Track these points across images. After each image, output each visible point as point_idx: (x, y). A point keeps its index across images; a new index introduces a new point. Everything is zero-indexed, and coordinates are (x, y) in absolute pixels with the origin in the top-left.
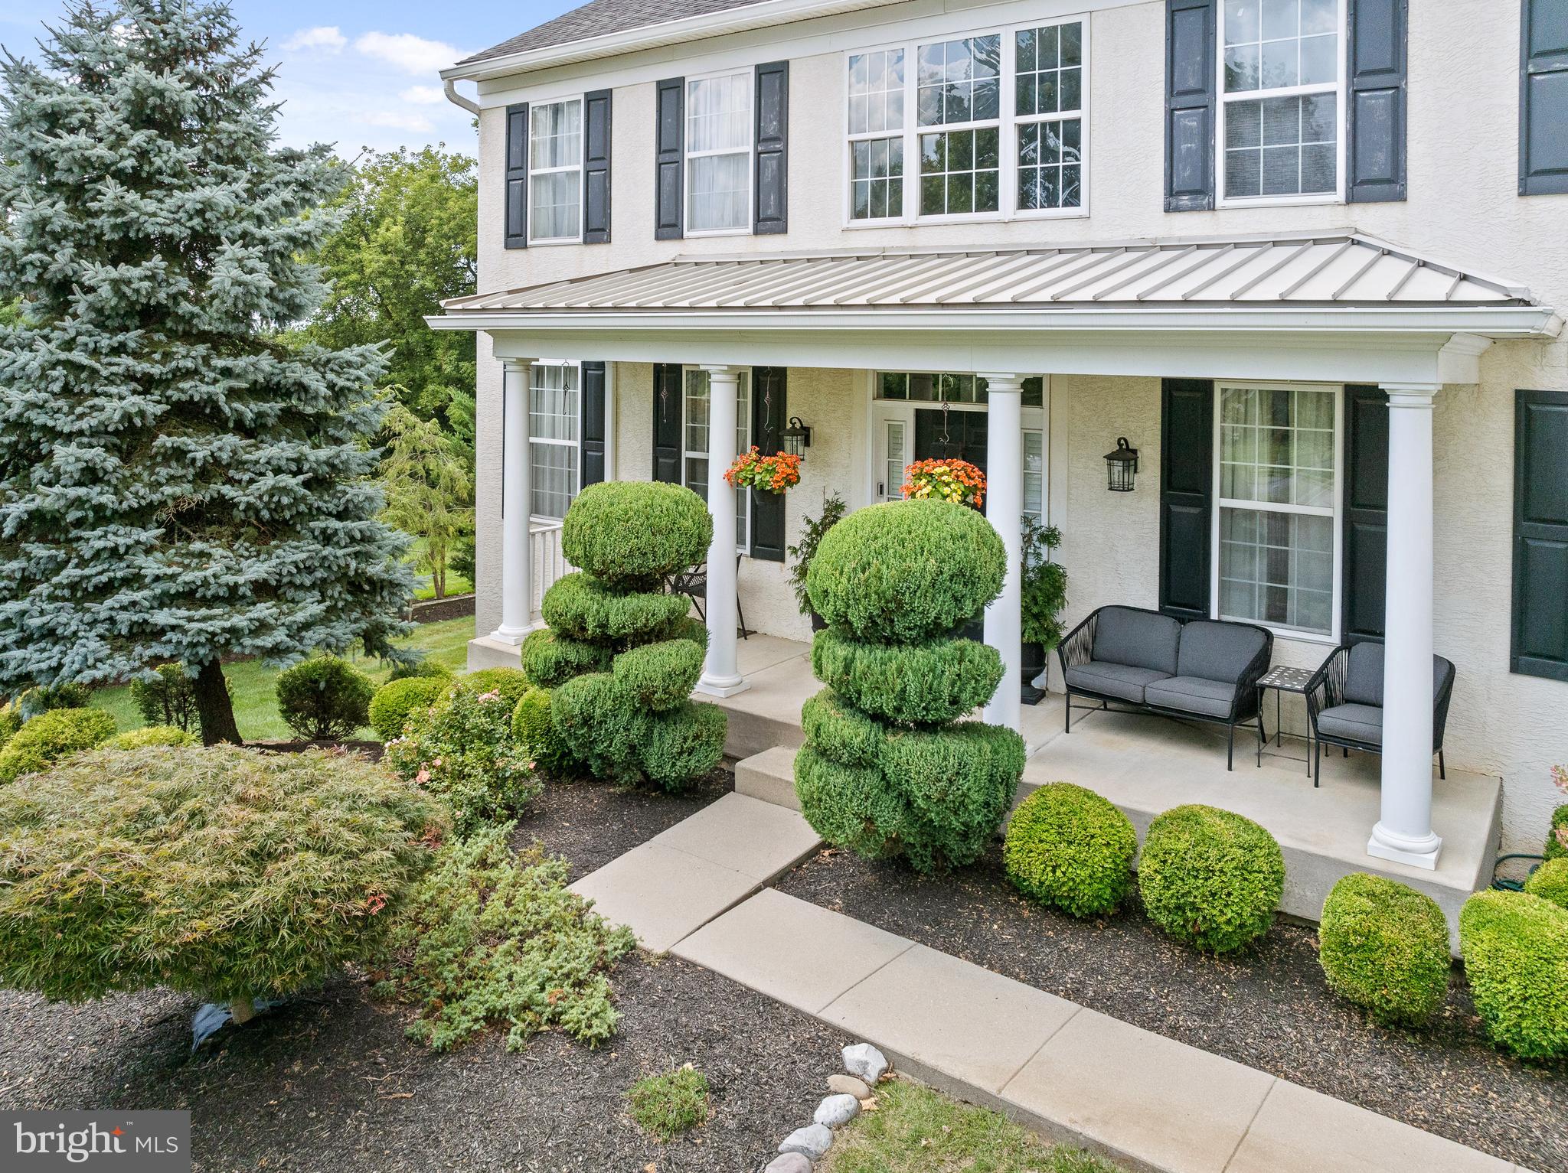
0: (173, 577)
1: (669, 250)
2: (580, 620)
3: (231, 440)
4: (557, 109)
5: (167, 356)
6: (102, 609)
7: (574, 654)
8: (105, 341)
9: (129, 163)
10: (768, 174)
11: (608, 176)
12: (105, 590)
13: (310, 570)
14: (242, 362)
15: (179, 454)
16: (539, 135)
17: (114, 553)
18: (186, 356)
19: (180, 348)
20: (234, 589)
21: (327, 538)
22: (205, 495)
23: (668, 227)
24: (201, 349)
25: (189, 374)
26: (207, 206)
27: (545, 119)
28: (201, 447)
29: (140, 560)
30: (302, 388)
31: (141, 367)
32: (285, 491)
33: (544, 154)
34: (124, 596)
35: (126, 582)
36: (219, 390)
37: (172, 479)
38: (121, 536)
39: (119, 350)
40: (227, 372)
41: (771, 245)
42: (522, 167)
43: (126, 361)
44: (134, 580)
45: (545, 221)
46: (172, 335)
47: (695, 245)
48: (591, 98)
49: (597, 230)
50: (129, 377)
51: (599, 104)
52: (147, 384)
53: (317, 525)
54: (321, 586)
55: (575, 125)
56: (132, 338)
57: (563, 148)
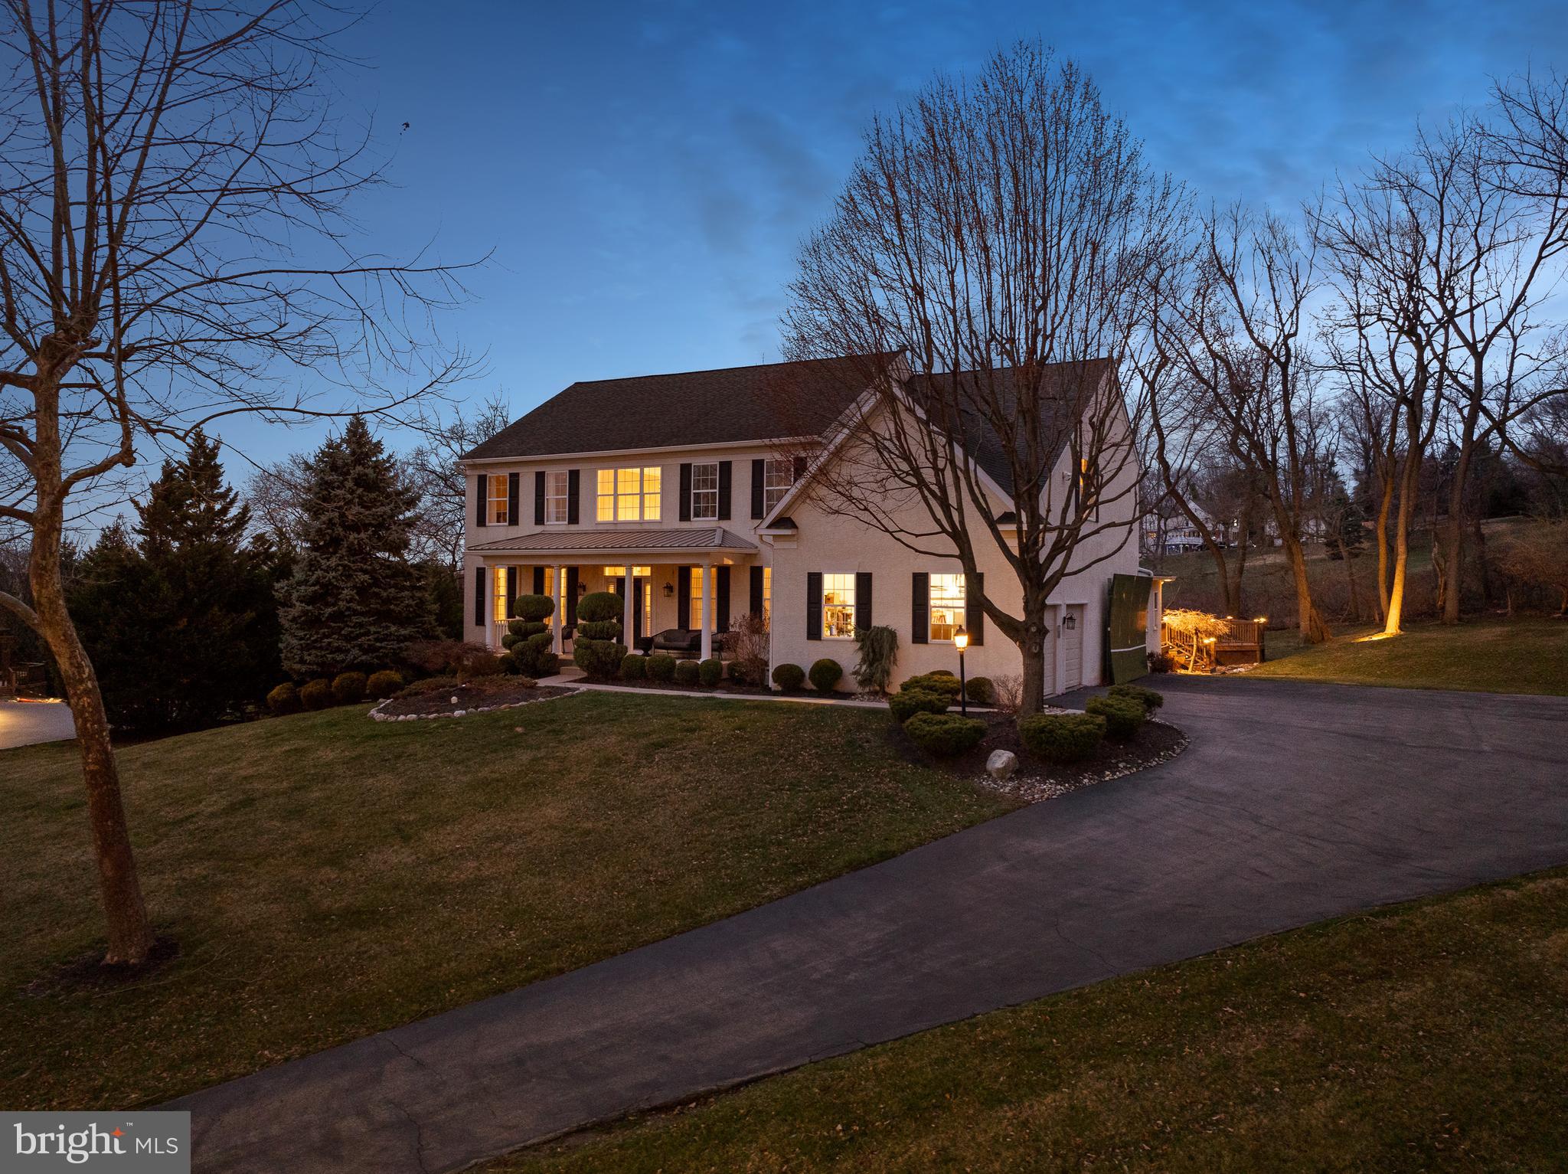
1: (539, 529)
4: (498, 477)
7: (514, 639)
10: (573, 505)
11: (518, 503)
16: (492, 486)
23: (540, 519)
33: (493, 493)
41: (574, 528)
42: (485, 497)
45: (494, 517)
47: (548, 527)
49: (514, 521)
51: (514, 479)
55: (505, 485)
57: (501, 493)
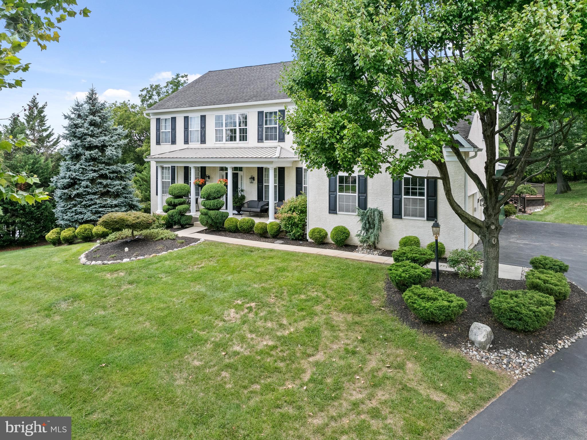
0: (101, 203)
1: (186, 146)
2: (171, 202)
3: (109, 180)
4: (166, 119)
5: (98, 166)
6: (90, 209)
7: (170, 207)
8: (87, 164)
9: (90, 133)
10: (203, 134)
11: (175, 132)
12: (90, 206)
13: (123, 203)
14: (111, 167)
15: (101, 183)
16: (163, 124)
17: (91, 200)
18: (101, 166)
19: (100, 165)
20: (111, 205)
21: (126, 198)
22: (105, 190)
23: (186, 142)
24: (103, 165)
25: (101, 169)
26: (105, 140)
27: (164, 122)
28: (105, 182)
29: (96, 201)
30: (120, 171)
31: (94, 168)
32: (119, 189)
33: (163, 127)
34: (93, 207)
35: (93, 204)
36: (107, 172)
37: (100, 187)
38: (93, 197)
39: (89, 166)
40: (108, 169)
41: (203, 146)
42: (159, 130)
43: (91, 167)
44: (95, 204)
45: (164, 140)
46: (98, 163)
47: (191, 145)
48: (172, 118)
49: (174, 142)
50: (92, 170)
51: (174, 120)
52: (95, 171)
53: (124, 195)
54: (125, 206)
55: (169, 123)
56: (91, 163)
57: (167, 127)
